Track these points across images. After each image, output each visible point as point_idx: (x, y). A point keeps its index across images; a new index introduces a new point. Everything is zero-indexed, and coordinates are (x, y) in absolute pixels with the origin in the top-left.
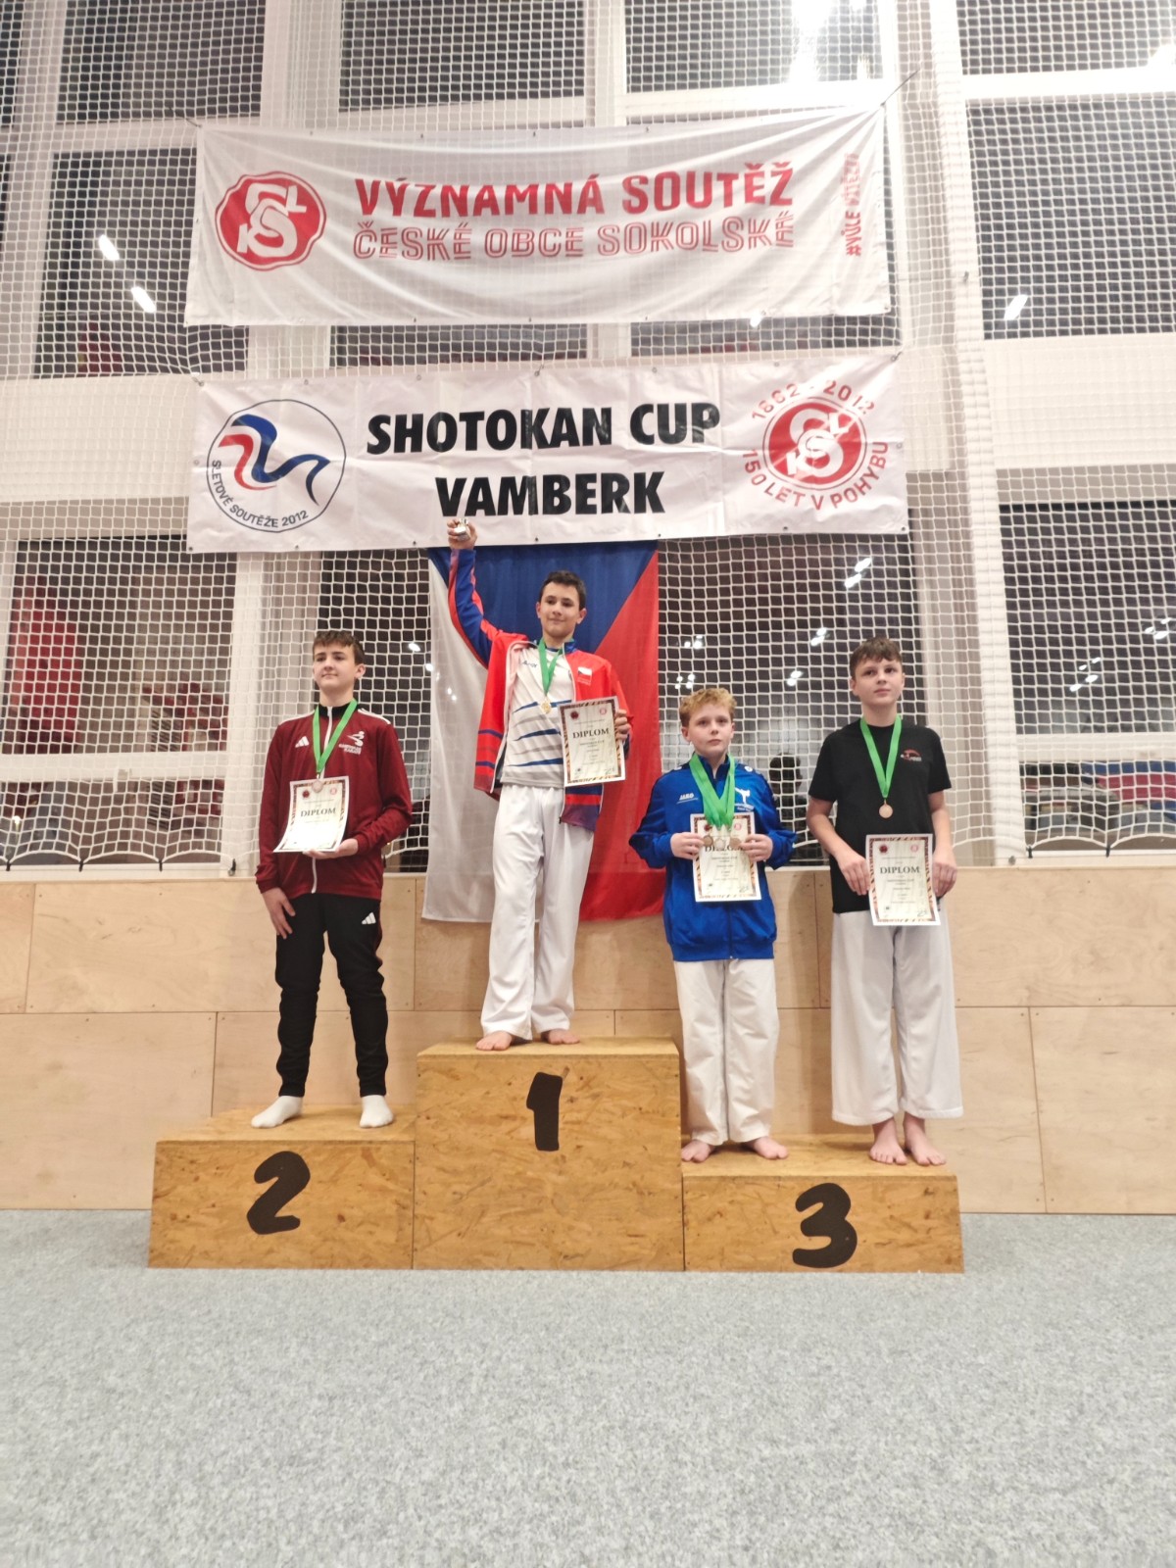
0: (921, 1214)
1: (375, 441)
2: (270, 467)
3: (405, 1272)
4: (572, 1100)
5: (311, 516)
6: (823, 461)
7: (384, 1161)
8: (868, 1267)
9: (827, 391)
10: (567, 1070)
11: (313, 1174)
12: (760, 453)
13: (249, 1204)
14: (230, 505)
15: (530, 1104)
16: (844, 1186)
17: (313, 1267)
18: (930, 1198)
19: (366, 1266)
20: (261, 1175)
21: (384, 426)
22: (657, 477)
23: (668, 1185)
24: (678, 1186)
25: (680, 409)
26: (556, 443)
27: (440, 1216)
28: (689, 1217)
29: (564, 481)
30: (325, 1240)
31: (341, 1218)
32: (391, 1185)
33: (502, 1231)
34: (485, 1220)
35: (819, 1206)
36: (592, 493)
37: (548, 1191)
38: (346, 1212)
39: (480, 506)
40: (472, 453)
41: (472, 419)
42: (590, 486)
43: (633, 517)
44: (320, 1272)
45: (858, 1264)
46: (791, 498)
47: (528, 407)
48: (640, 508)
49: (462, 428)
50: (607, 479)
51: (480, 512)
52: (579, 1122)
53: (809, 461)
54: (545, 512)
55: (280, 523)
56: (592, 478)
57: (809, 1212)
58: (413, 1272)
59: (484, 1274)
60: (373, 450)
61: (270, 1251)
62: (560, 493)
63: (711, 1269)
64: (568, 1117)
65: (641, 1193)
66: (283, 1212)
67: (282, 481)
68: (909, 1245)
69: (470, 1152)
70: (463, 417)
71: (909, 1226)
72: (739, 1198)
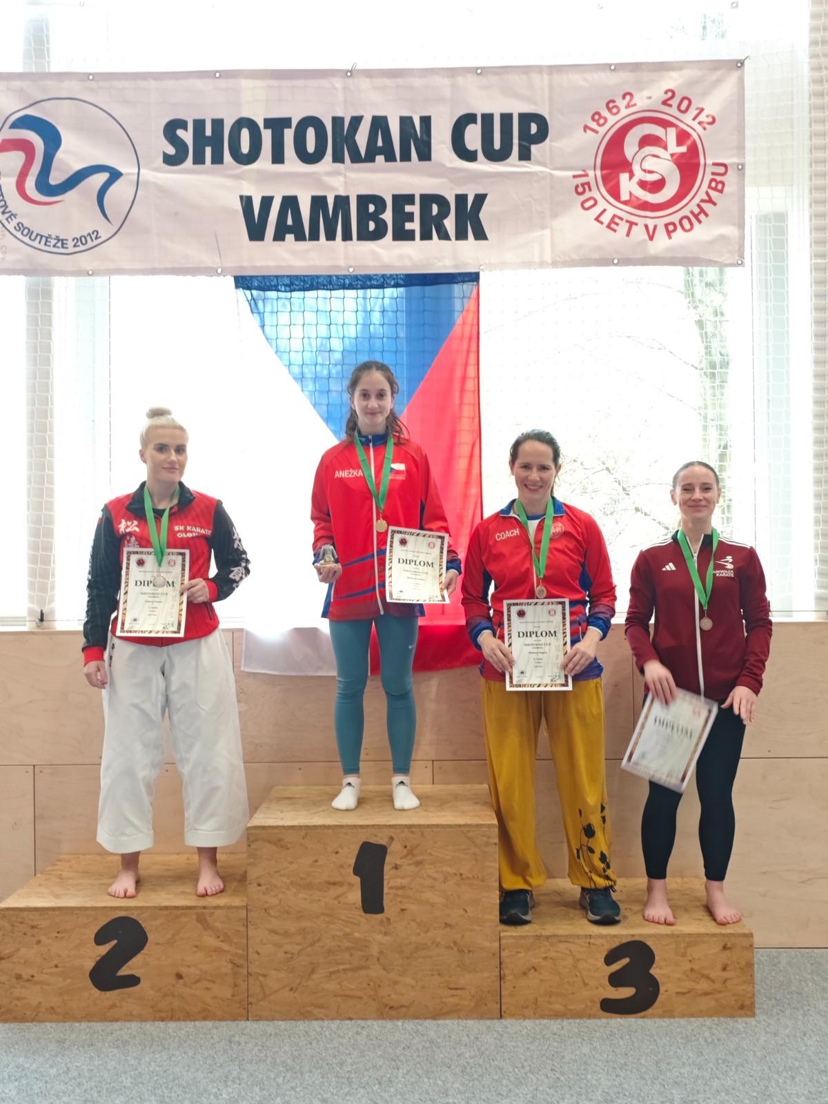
0: (719, 966)
1: (171, 151)
2: (55, 178)
3: (242, 1024)
4: (396, 867)
5: (104, 237)
6: (658, 186)
7: (218, 925)
8: (669, 1013)
9: (665, 103)
10: (392, 839)
11: (150, 937)
12: (591, 173)
13: (90, 964)
14: (14, 222)
15: (357, 871)
16: (650, 943)
17: (155, 1019)
18: (728, 953)
19: (205, 1019)
20: (100, 939)
21: (180, 133)
22: (480, 199)
23: (487, 944)
24: (497, 944)
25: (506, 118)
26: (370, 158)
27: (273, 973)
28: (506, 971)
29: (379, 202)
30: (165, 995)
31: (179, 976)
32: (225, 946)
33: (332, 986)
34: (315, 976)
35: (626, 961)
36: (410, 217)
37: (375, 950)
38: (183, 970)
39: (290, 230)
40: (278, 167)
41: (279, 125)
42: (408, 208)
43: (453, 245)
44: (162, 1024)
45: (660, 1011)
46: (623, 227)
47: (340, 114)
48: (461, 235)
49: (267, 135)
50: (427, 200)
51: (290, 237)
52: (403, 888)
53: (643, 184)
54: (360, 238)
55: (70, 244)
56: (410, 199)
57: (616, 967)
58: (248, 1023)
59: (316, 1024)
60: (169, 160)
61: (113, 1006)
62: (375, 217)
63: (525, 1017)
64: (392, 883)
65: (461, 951)
66: (124, 971)
67: (71, 195)
68: (706, 994)
69: (300, 916)
70: (269, 123)
71: (708, 977)
72: (553, 954)
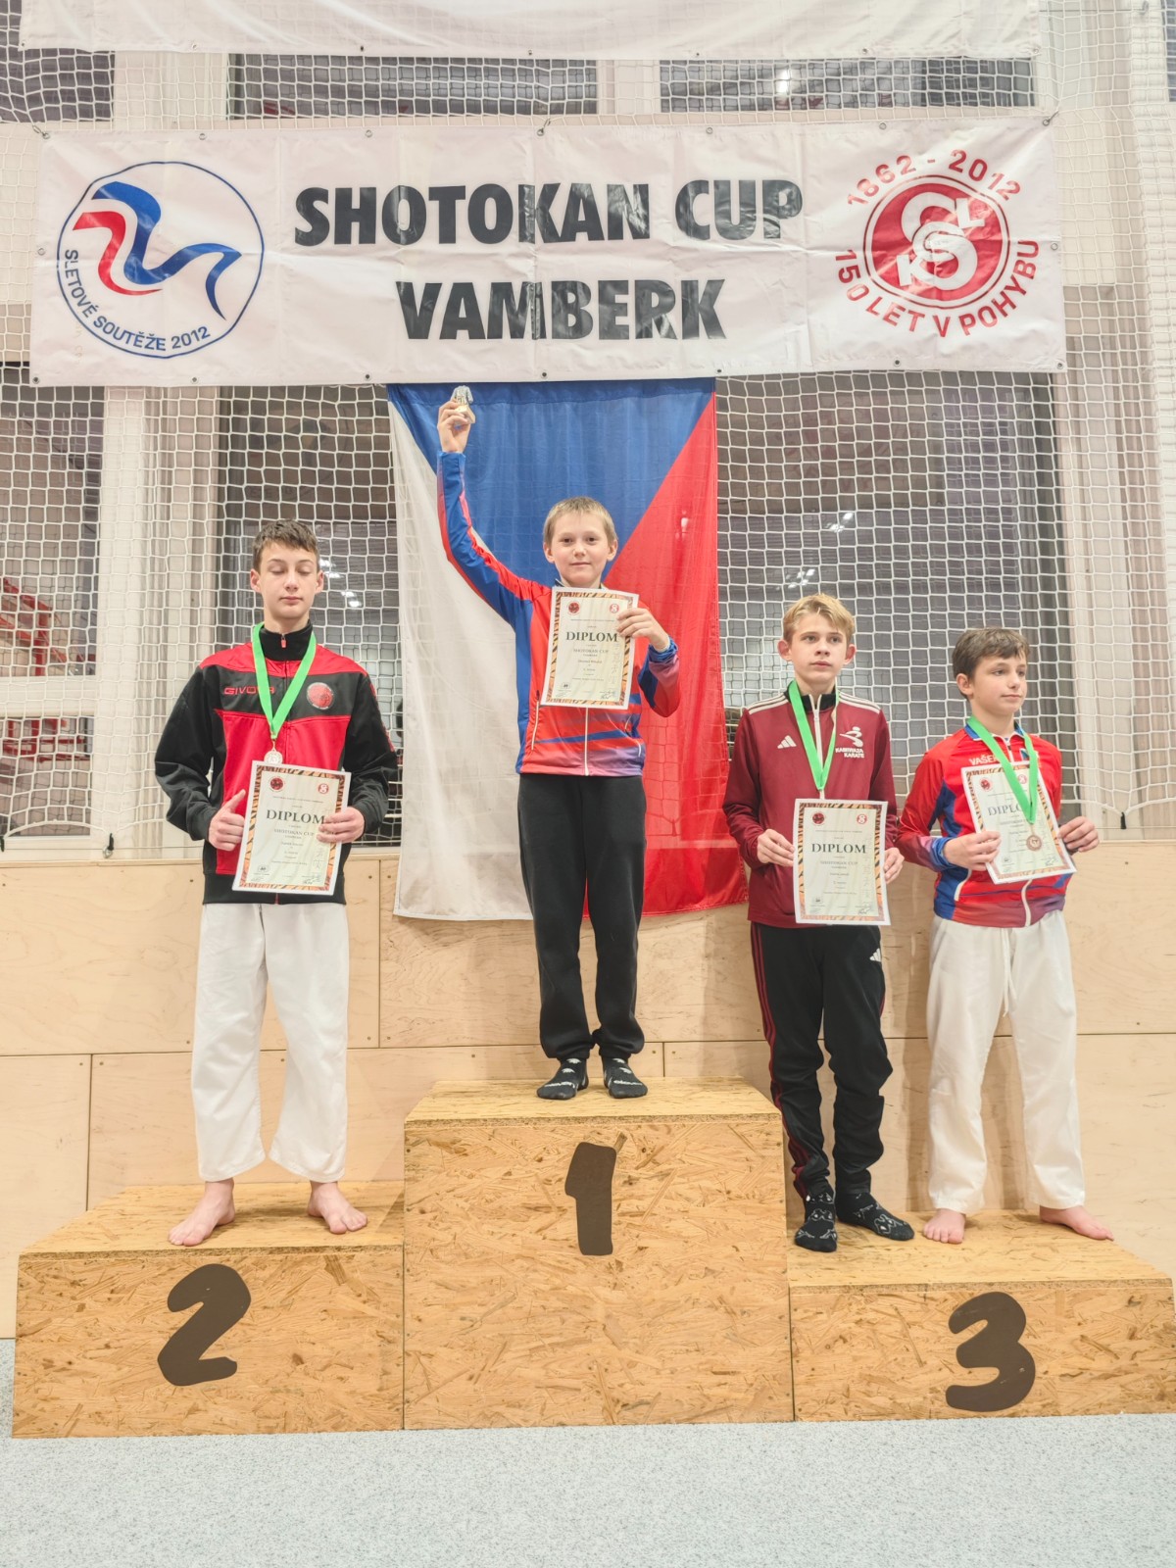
0: (1125, 1333)
1: (306, 227)
2: (152, 260)
3: (395, 1435)
4: (630, 1182)
5: (214, 333)
6: (951, 266)
7: (358, 1276)
8: (1051, 1409)
9: (953, 166)
10: (622, 1137)
11: (255, 1296)
12: (860, 254)
13: (159, 1343)
14: (94, 317)
15: (571, 1188)
16: (1017, 1296)
17: (258, 1431)
18: (1136, 1310)
19: (335, 1428)
20: (176, 1301)
21: (318, 205)
22: (715, 286)
23: (769, 1300)
24: (784, 1301)
25: (747, 188)
26: (569, 235)
27: (443, 1352)
28: (800, 1344)
29: (582, 290)
30: (275, 1391)
31: (298, 1360)
32: (369, 1310)
33: (534, 1372)
34: (506, 1356)
35: (981, 1325)
36: (622, 309)
37: (599, 1312)
38: (304, 1350)
39: (462, 324)
40: (448, 248)
41: (447, 196)
42: (620, 299)
43: (680, 344)
44: (267, 1438)
45: (1037, 1405)
46: (905, 320)
47: (528, 181)
48: (690, 331)
49: (433, 209)
50: (644, 288)
51: (462, 334)
52: (641, 1214)
53: (931, 267)
54: (556, 335)
55: (168, 344)
56: (621, 286)
57: (967, 1335)
58: (405, 1434)
59: (509, 1434)
60: (303, 239)
61: (194, 1410)
62: (575, 309)
63: (831, 1418)
64: (624, 1207)
65: (731, 1313)
66: (211, 1353)
67: (170, 283)
68: (1107, 1376)
69: (485, 1260)
70: (435, 193)
71: (1107, 1350)
72: (871, 1316)
